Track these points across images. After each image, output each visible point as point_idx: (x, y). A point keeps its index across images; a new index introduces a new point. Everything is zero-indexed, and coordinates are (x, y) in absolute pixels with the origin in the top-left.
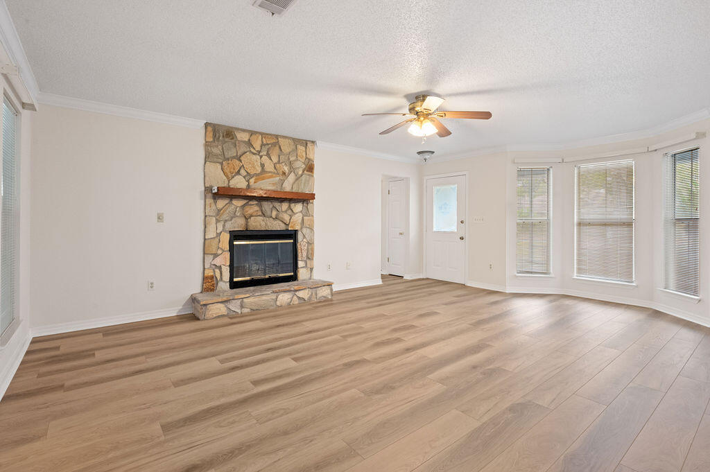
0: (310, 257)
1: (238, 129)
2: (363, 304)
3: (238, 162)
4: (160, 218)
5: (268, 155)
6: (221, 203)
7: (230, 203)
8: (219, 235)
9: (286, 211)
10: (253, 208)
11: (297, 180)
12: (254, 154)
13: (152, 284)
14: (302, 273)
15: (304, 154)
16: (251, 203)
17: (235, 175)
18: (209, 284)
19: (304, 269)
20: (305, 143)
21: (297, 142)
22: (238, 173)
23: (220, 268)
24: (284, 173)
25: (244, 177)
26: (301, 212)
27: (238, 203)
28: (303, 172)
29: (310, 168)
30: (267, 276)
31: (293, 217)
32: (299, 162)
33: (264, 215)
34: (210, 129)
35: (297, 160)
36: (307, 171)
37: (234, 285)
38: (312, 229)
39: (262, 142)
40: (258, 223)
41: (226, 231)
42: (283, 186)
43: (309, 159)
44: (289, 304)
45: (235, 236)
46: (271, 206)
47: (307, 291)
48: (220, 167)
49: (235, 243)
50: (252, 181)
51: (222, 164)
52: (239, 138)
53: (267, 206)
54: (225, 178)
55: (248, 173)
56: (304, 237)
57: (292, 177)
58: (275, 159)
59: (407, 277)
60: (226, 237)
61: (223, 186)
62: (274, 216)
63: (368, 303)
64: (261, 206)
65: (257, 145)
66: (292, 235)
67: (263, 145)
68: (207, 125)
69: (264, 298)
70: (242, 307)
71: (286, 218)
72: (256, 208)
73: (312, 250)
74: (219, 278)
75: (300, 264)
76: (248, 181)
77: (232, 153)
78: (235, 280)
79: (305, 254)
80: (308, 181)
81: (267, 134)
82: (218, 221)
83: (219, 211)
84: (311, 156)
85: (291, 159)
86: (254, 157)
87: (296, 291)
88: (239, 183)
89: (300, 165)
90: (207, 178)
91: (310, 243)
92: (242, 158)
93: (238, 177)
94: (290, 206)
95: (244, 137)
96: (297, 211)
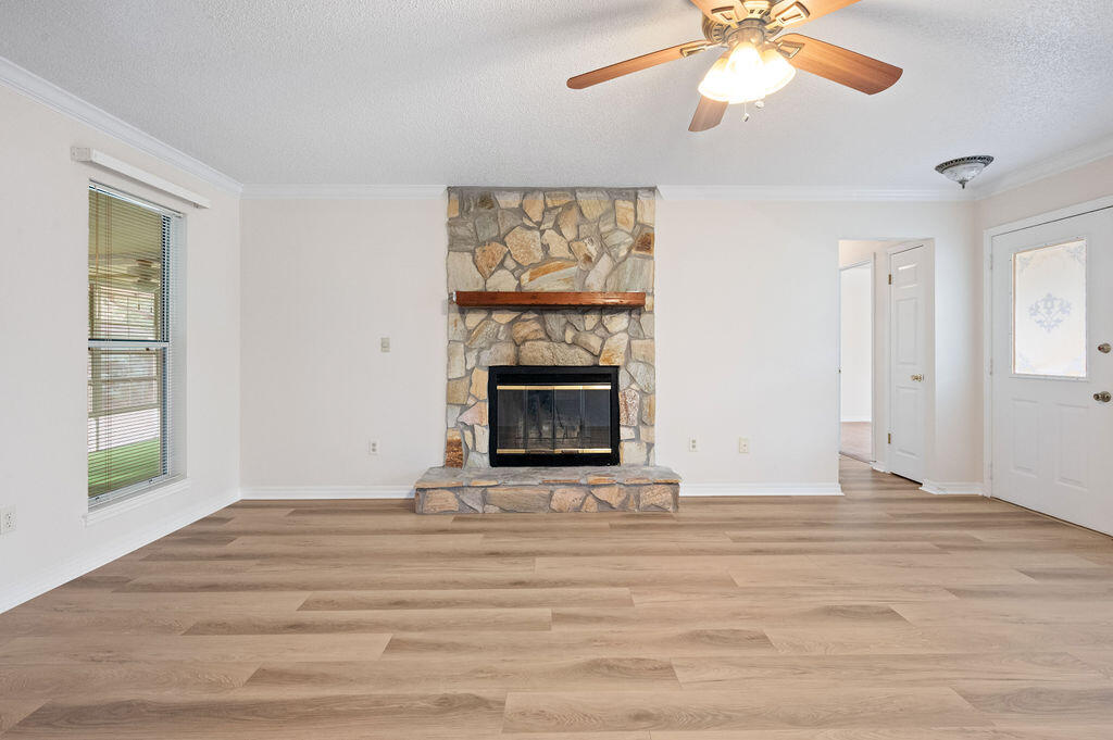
0: (646, 420)
1: (500, 189)
3: (500, 246)
4: (385, 346)
5: (557, 228)
6: (474, 319)
7: (488, 318)
8: (469, 372)
9: (593, 331)
10: (530, 325)
11: (615, 268)
12: (529, 228)
13: (374, 445)
14: (629, 451)
15: (631, 217)
16: (525, 316)
17: (496, 270)
18: (456, 454)
19: (633, 445)
20: (632, 194)
21: (615, 194)
22: (501, 265)
23: (472, 428)
24: (588, 258)
25: (512, 272)
26: (626, 330)
27: (503, 318)
28: (629, 251)
29: (645, 243)
31: (612, 340)
32: (618, 233)
33: (549, 337)
34: (453, 196)
35: (616, 228)
36: (638, 249)
37: (497, 460)
38: (649, 364)
39: (546, 205)
40: (540, 353)
41: (481, 367)
42: (587, 282)
43: (643, 226)
44: (578, 509)
45: (498, 375)
46: (563, 321)
47: (616, 489)
48: (469, 257)
49: (499, 387)
50: (525, 277)
51: (473, 253)
52: (503, 205)
53: (555, 321)
54: (478, 276)
55: (517, 263)
56: (633, 379)
57: (604, 264)
58: (569, 233)
59: (930, 488)
60: (482, 378)
61: (475, 289)
62: (569, 340)
64: (544, 323)
66: (610, 375)
67: (547, 210)
68: (450, 190)
69: (526, 491)
70: (485, 501)
71: (594, 342)
72: (535, 326)
73: (651, 407)
74: (470, 447)
75: (625, 433)
76: (518, 279)
77: (492, 232)
78: (499, 451)
79: (634, 414)
80: (642, 268)
81: (556, 190)
82: (468, 349)
83: (470, 332)
84: (645, 218)
85: (602, 230)
86: (529, 234)
87: (594, 486)
88: (503, 282)
89: (623, 239)
90: (451, 278)
91: (646, 393)
92: (507, 239)
93: (502, 272)
94: (601, 320)
95: (511, 201)
96: (617, 329)
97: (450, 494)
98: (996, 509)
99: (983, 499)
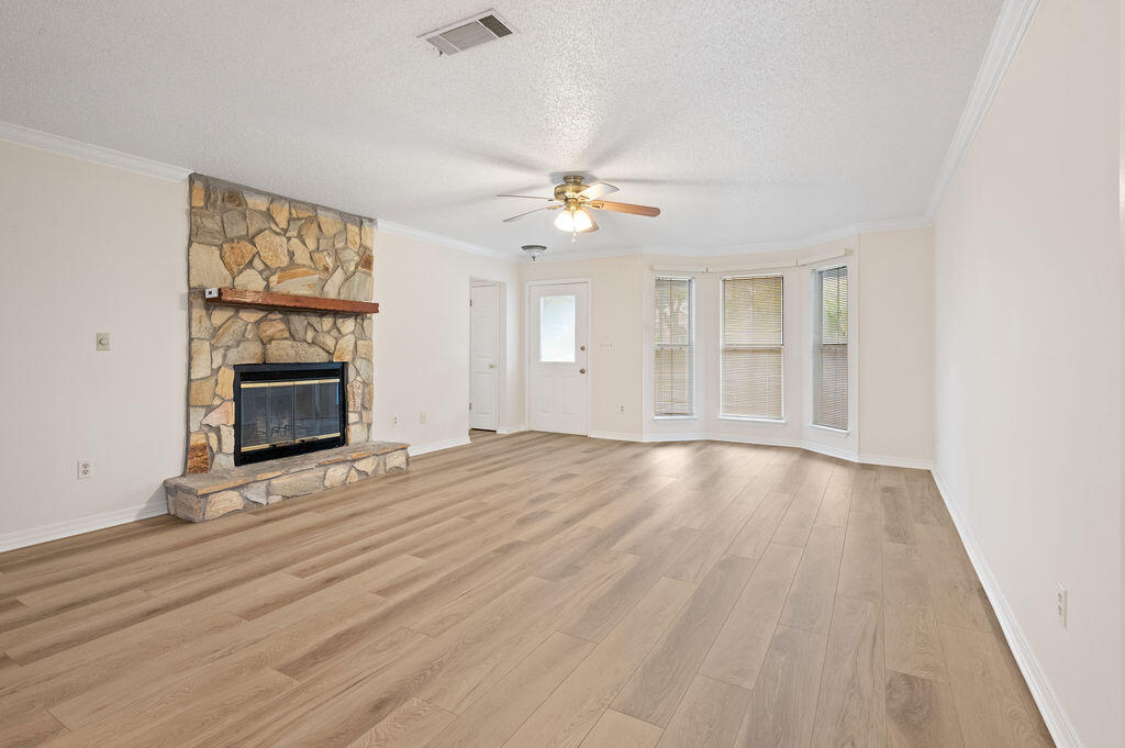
0: (366, 406)
1: (249, 189)
2: (462, 472)
3: (250, 246)
4: (101, 342)
5: (300, 237)
6: (219, 316)
7: (236, 316)
8: (215, 372)
9: (329, 332)
10: (275, 326)
11: (346, 280)
12: (278, 234)
13: (85, 466)
14: (355, 433)
15: (358, 240)
16: (272, 316)
17: (244, 269)
18: (197, 459)
19: (358, 426)
20: (360, 221)
21: (346, 218)
22: (250, 264)
23: (218, 430)
24: (327, 269)
25: (261, 273)
26: (353, 332)
27: (251, 317)
28: (356, 267)
29: (367, 262)
30: (297, 441)
31: (340, 340)
32: (349, 251)
33: (293, 337)
34: (199, 185)
35: (346, 248)
36: (363, 266)
37: (242, 459)
38: (369, 360)
39: (290, 214)
40: (284, 352)
41: (228, 366)
42: (326, 289)
43: (366, 248)
44: (344, 483)
45: (245, 373)
46: (305, 323)
47: (371, 460)
48: (217, 252)
49: (243, 386)
50: (274, 279)
51: (221, 248)
52: (251, 205)
53: (298, 322)
54: (226, 272)
55: (265, 264)
56: (358, 373)
57: (339, 276)
58: (311, 245)
59: (502, 431)
60: (228, 376)
62: (309, 340)
63: (470, 470)
64: (288, 323)
65: (282, 219)
66: (340, 371)
67: (292, 219)
68: (192, 179)
69: (304, 475)
70: (268, 493)
71: (329, 342)
72: (281, 326)
73: (371, 394)
74: (215, 450)
75: (352, 417)
76: (267, 279)
77: (238, 229)
78: (244, 449)
79: (358, 401)
80: (366, 281)
81: (303, 203)
82: (213, 348)
83: (216, 330)
84: (367, 243)
85: (337, 246)
86: (278, 239)
87: (354, 461)
88: (251, 283)
89: (351, 257)
90: (193, 272)
91: (367, 384)
92: (256, 240)
93: (249, 272)
94: (335, 323)
95: (260, 203)
96: (347, 332)
97: (235, 494)
98: (529, 437)
99: (525, 433)
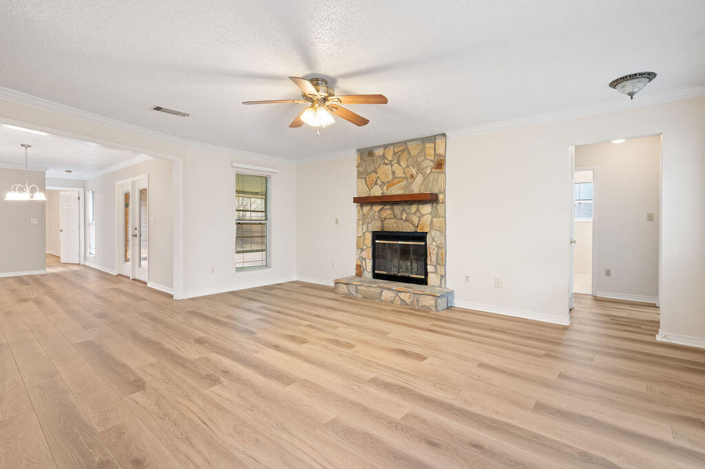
0: (441, 262)
1: (376, 147)
3: (375, 174)
4: (337, 221)
5: (398, 163)
6: (366, 209)
7: (371, 208)
8: (364, 234)
9: (415, 213)
10: (387, 212)
11: (424, 179)
12: (387, 164)
13: (333, 263)
14: (432, 278)
15: (433, 151)
16: (386, 207)
17: (374, 186)
18: (359, 270)
19: (434, 275)
20: (432, 139)
21: (425, 140)
22: (376, 184)
23: (365, 259)
24: (412, 176)
25: (380, 186)
26: (430, 213)
27: (377, 208)
28: (431, 170)
29: (440, 165)
30: (400, 275)
31: (422, 218)
32: (426, 161)
33: (395, 217)
34: (359, 153)
35: (425, 159)
36: (436, 168)
37: (376, 276)
38: (443, 232)
39: (394, 152)
40: (392, 226)
41: (368, 232)
42: (411, 189)
43: (439, 155)
44: (392, 302)
45: (377, 235)
46: (401, 209)
47: (408, 295)
48: (364, 180)
49: (377, 241)
50: (385, 188)
52: (377, 155)
53: (397, 209)
54: (367, 189)
55: (382, 182)
56: (434, 240)
57: (419, 178)
58: (404, 164)
60: (369, 237)
61: (366, 195)
62: (404, 219)
64: (393, 211)
65: (389, 156)
66: (422, 237)
67: (395, 154)
68: (358, 151)
69: (372, 290)
70: (357, 291)
71: (415, 219)
72: (389, 212)
73: (442, 255)
74: (365, 268)
75: (430, 268)
76: (382, 189)
77: (370, 169)
78: (376, 272)
79: (434, 259)
80: (438, 178)
81: (398, 143)
82: (363, 224)
83: (364, 215)
84: (440, 151)
85: (419, 160)
86: (387, 167)
88: (377, 191)
89: (428, 165)
90: (358, 191)
91: (442, 247)
92: (378, 171)
93: (376, 187)
94: (418, 209)
95: (379, 152)
96: (426, 212)
97: (345, 286)
